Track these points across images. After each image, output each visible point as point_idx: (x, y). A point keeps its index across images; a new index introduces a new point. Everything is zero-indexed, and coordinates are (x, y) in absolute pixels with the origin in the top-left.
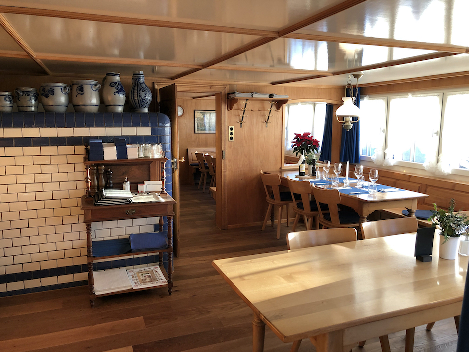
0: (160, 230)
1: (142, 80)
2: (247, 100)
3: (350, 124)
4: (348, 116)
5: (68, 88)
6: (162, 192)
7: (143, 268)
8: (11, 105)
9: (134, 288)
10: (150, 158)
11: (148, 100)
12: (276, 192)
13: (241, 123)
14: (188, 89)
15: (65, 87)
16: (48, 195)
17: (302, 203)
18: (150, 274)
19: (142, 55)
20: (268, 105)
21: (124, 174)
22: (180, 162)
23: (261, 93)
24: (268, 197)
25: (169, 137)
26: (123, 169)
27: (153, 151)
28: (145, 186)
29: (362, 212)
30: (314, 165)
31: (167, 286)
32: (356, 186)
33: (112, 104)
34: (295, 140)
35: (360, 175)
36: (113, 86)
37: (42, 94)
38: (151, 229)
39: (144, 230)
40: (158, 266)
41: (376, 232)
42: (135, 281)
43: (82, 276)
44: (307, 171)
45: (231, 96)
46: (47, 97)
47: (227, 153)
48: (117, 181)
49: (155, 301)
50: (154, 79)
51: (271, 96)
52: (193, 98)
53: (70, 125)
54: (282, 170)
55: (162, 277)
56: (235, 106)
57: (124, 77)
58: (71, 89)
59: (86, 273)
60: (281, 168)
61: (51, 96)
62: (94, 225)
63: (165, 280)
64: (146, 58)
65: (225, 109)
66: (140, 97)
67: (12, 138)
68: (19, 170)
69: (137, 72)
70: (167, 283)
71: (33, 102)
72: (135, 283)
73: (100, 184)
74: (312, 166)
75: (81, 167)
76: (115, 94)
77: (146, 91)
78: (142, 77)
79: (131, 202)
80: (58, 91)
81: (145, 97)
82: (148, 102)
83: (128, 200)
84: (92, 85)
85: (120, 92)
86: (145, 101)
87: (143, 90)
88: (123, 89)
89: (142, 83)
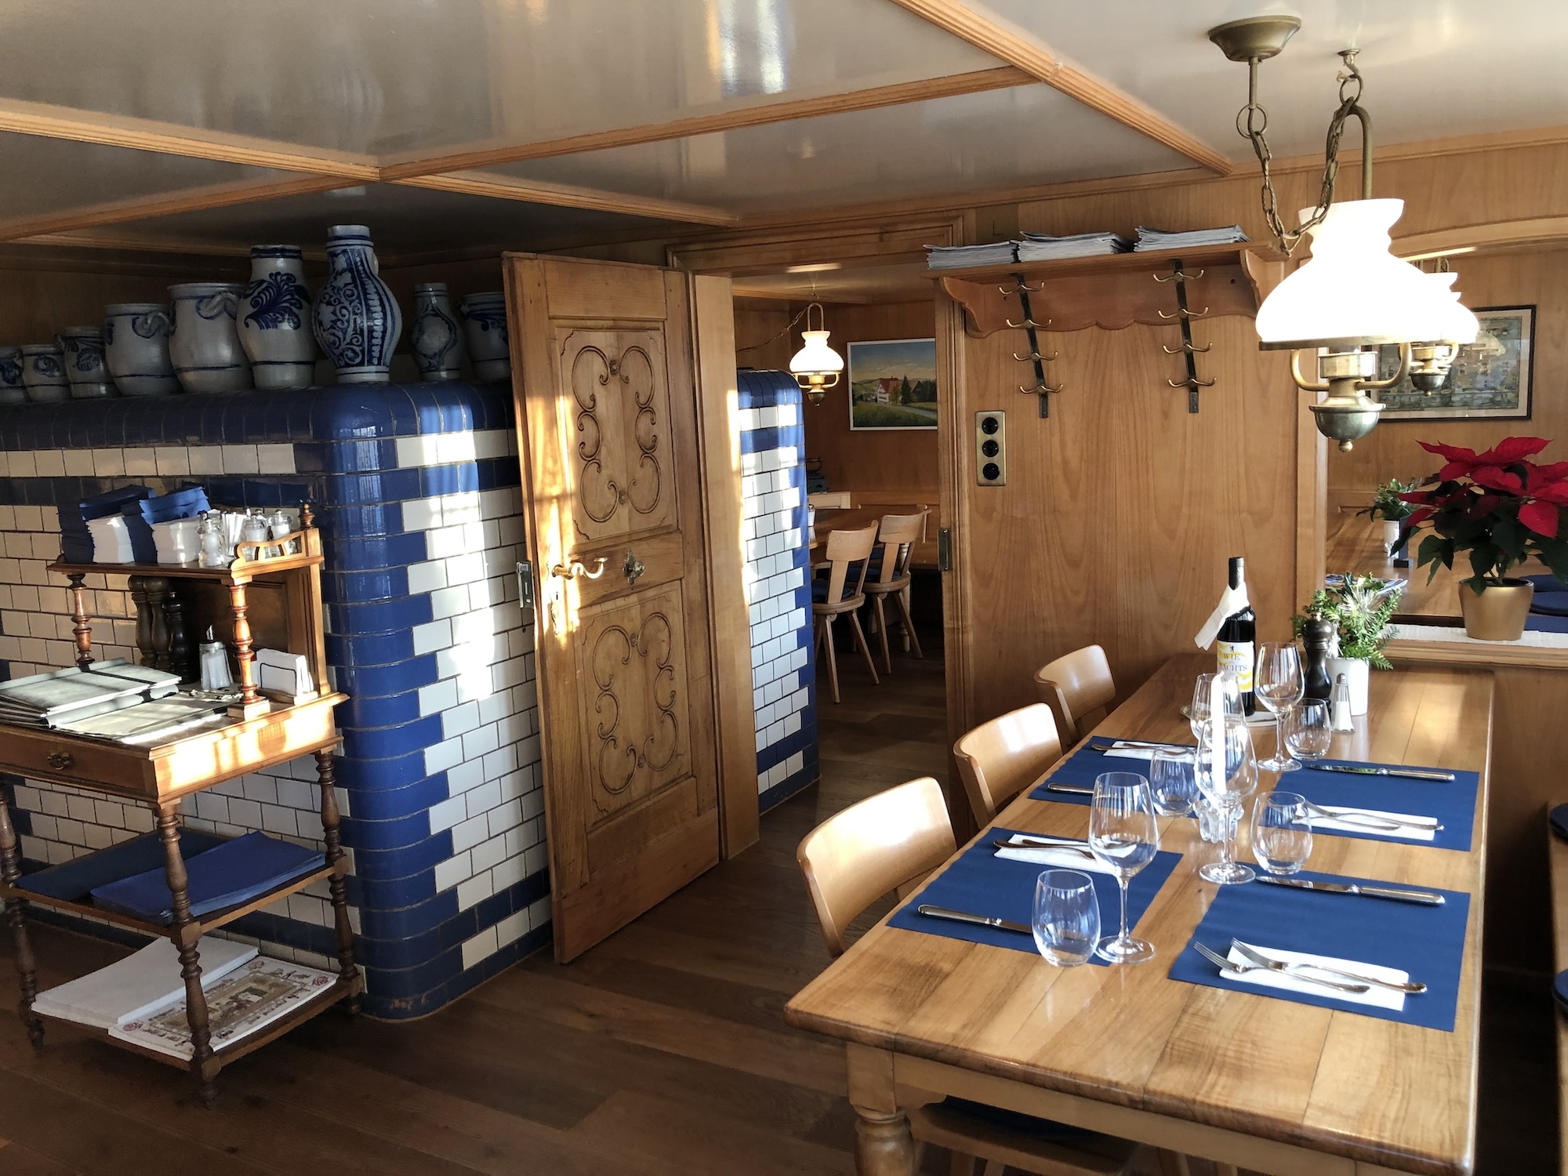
1: (341, 261)
2: (1019, 278)
11: (351, 333)
13: (1044, 395)
15: (147, 315)
40: (333, 980)
47: (971, 541)
65: (951, 330)
70: (189, 1058)
76: (247, 325)
77: (343, 299)
78: (344, 248)
79: (50, 724)
80: (124, 329)
81: (334, 322)
82: (354, 341)
83: (43, 716)
84: (201, 299)
85: (266, 314)
86: (339, 338)
87: (331, 297)
88: (285, 301)
89: (344, 271)
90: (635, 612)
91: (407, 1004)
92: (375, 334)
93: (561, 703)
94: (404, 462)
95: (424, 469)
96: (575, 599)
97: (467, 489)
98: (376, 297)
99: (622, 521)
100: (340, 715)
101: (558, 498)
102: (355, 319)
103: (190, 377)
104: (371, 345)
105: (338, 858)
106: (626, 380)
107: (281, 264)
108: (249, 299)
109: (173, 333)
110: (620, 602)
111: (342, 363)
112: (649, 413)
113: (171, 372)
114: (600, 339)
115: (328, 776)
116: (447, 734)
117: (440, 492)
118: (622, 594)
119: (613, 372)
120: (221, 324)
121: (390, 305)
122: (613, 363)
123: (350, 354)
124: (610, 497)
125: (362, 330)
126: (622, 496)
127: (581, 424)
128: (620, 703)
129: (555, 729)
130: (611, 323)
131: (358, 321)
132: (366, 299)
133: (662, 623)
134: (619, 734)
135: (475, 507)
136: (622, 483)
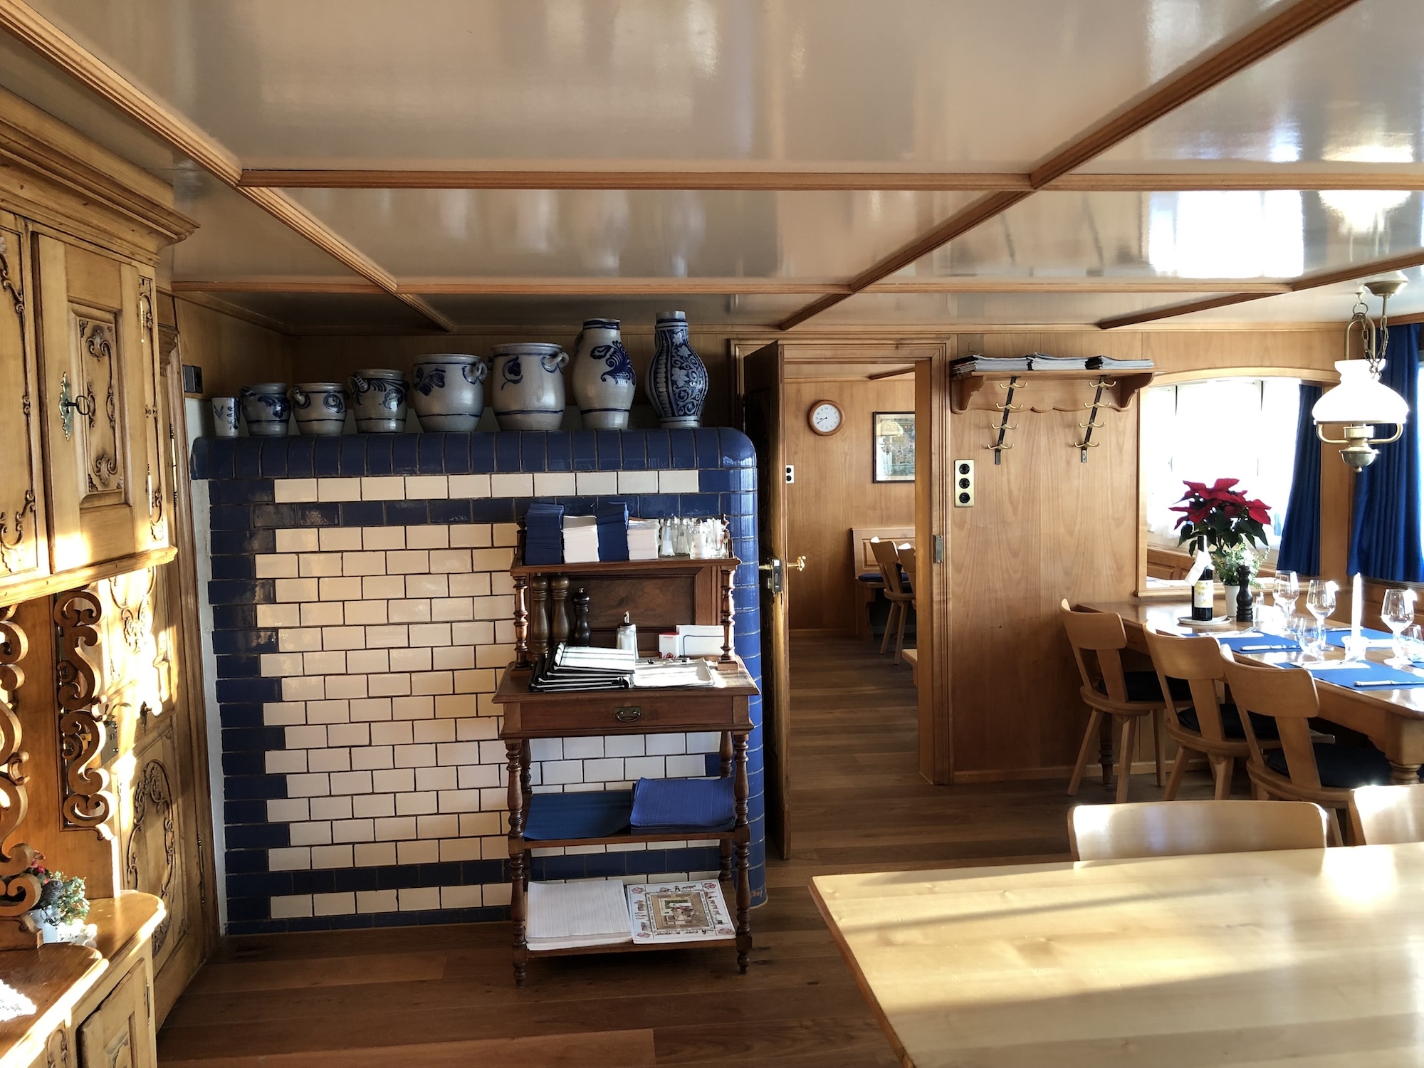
0: (724, 772)
1: (679, 337)
2: (1014, 379)
3: (1366, 448)
4: (1354, 424)
5: (481, 366)
6: (725, 658)
7: (672, 882)
8: (340, 416)
9: (638, 941)
10: (692, 557)
11: (696, 392)
12: (1112, 670)
13: (998, 451)
14: (828, 353)
15: (473, 365)
16: (419, 659)
17: (1192, 712)
18: (689, 904)
19: (681, 265)
20: (1087, 392)
21: (622, 603)
22: (793, 572)
23: (1059, 355)
24: (1087, 689)
25: (751, 496)
26: (621, 589)
27: (699, 539)
28: (677, 639)
29: (1398, 749)
30: (1244, 583)
31: (734, 943)
32: (1387, 661)
33: (597, 406)
34: (1186, 504)
35: (1403, 621)
36: (600, 357)
37: (416, 385)
38: (697, 768)
39: (678, 769)
40: (716, 883)
41: (1412, 826)
42: (645, 920)
43: (497, 894)
44: (1223, 604)
45: (963, 369)
46: (427, 391)
47: (952, 541)
48: (601, 622)
49: (697, 988)
50: (729, 329)
51: (1093, 363)
52: (872, 377)
53: (483, 467)
54: (1138, 602)
55: (725, 916)
56: (975, 398)
57: (630, 328)
58: (491, 369)
59: (509, 886)
60: (1135, 594)
61: (435, 388)
62: (537, 748)
63: (728, 924)
64: (692, 273)
65: (943, 408)
66: (674, 383)
67: (337, 503)
68: (350, 589)
69: (667, 315)
70: (732, 936)
71: (394, 405)
72: (644, 926)
73: (555, 630)
74: (1237, 589)
75: (505, 583)
76: (604, 380)
77: (692, 366)
79: (629, 684)
80: (455, 375)
81: (687, 382)
82: (697, 397)
83: (620, 678)
85: (620, 373)
86: (688, 395)
87: (682, 363)
88: (628, 363)
89: (681, 345)
102: (700, 381)
107: (615, 334)
108: (603, 359)
125: (703, 389)
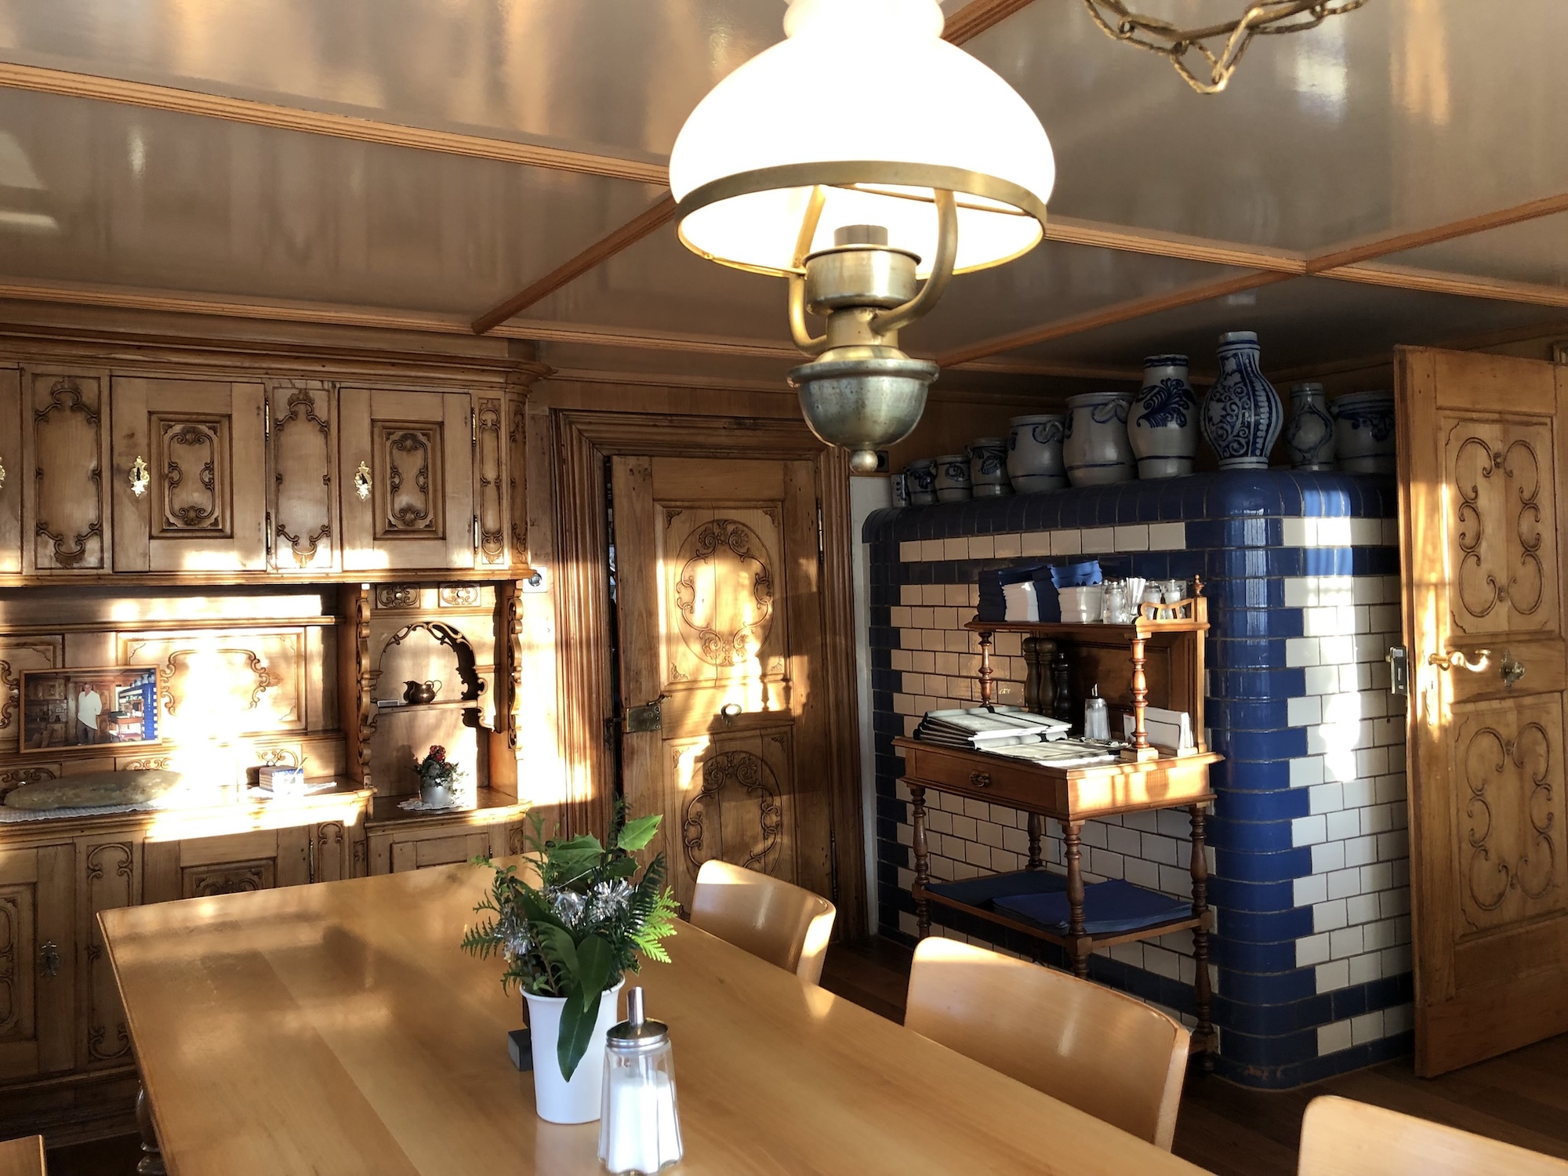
1: (1231, 364)
11: (1238, 427)
15: (1045, 424)
33: (1139, 455)
66: (1210, 420)
67: (931, 562)
73: (1041, 695)
76: (1139, 425)
77: (1233, 396)
78: (1234, 352)
79: (976, 746)
80: (1025, 437)
81: (1224, 417)
82: (1241, 434)
83: (970, 739)
84: (1096, 406)
85: (1156, 415)
86: (1227, 432)
87: (1221, 395)
88: (1175, 403)
89: (1234, 372)
90: (1512, 717)
91: (1264, 1073)
92: (1261, 427)
93: (1432, 797)
94: (1288, 542)
95: (1305, 550)
96: (1449, 694)
97: (1340, 573)
98: (1263, 393)
99: (1500, 619)
100: (1215, 773)
101: (1436, 586)
102: (1244, 415)
103: (1079, 474)
104: (1255, 437)
105: (1203, 912)
106: (1509, 474)
107: (1170, 371)
108: (1142, 402)
109: (1069, 437)
110: (1495, 704)
111: (1227, 454)
112: (1532, 510)
113: (1062, 472)
114: (1485, 432)
115: (1200, 831)
116: (1313, 809)
117: (1317, 573)
118: (1498, 696)
119: (1497, 465)
120: (1111, 427)
121: (1276, 401)
122: (1497, 456)
123: (1236, 445)
124: (1488, 593)
125: (1249, 423)
126: (1501, 593)
127: (1462, 515)
128: (1493, 812)
129: (1426, 823)
130: (1496, 416)
131: (1247, 415)
132: (1254, 395)
133: (1540, 735)
134: (1491, 844)
135: (1347, 590)
136: (1502, 579)
